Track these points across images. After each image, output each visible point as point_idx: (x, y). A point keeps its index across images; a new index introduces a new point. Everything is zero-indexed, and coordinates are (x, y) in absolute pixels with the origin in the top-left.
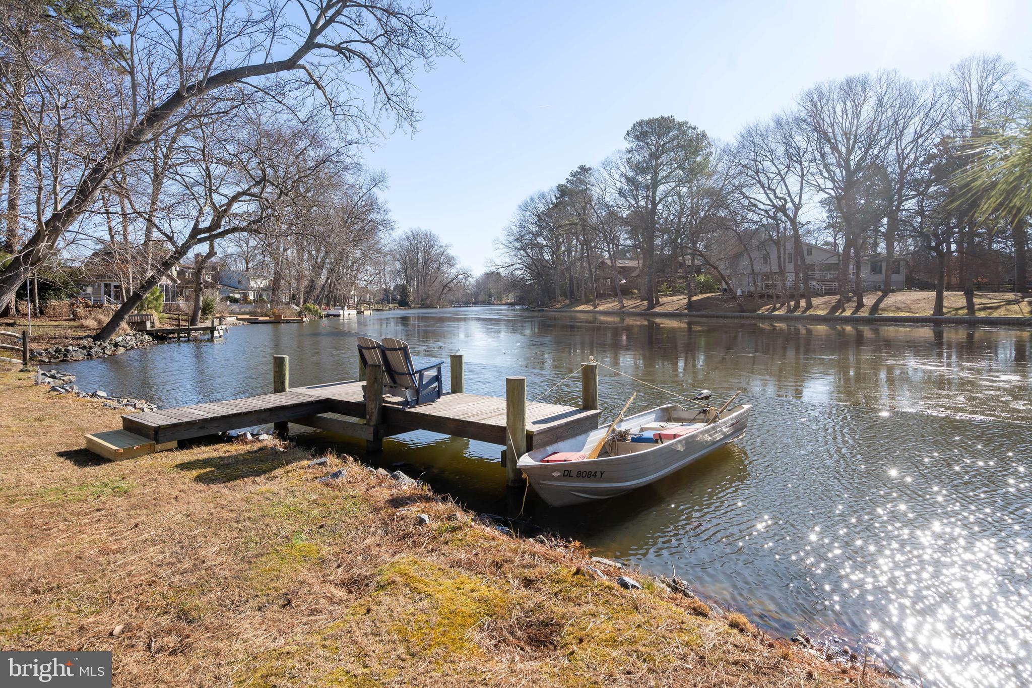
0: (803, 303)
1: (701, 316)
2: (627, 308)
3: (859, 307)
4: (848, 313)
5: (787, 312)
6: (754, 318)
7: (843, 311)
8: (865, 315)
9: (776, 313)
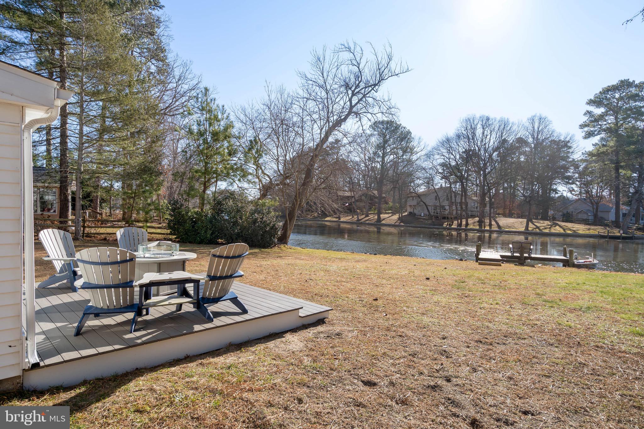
2: (362, 221)
3: (490, 225)
4: (487, 228)
5: (458, 226)
6: (442, 229)
7: (485, 227)
8: (497, 229)
9: (452, 227)
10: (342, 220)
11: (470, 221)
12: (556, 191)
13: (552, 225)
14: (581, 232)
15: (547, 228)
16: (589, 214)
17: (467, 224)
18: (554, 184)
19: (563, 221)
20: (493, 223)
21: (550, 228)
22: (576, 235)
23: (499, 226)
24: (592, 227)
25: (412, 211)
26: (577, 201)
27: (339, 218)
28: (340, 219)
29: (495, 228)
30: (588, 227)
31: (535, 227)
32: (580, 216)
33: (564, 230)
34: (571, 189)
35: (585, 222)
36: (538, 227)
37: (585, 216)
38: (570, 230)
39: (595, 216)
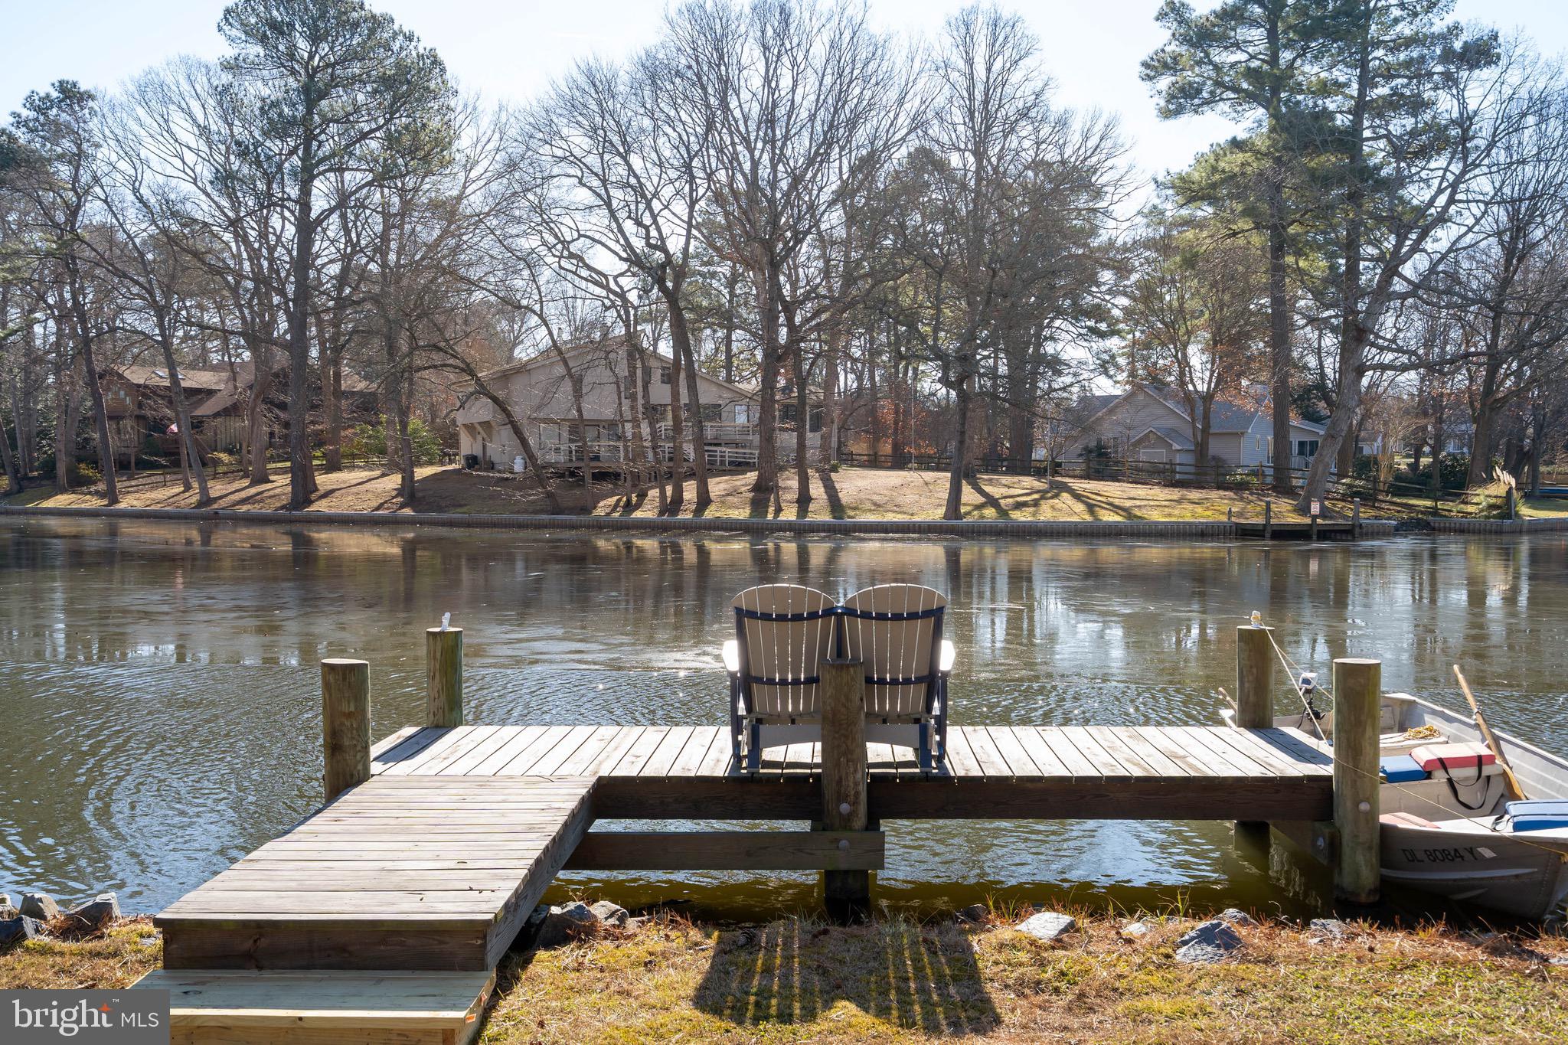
0: (690, 490)
1: (451, 524)
2: (222, 503)
3: (804, 500)
4: (790, 514)
5: (661, 513)
6: (588, 527)
7: (779, 510)
8: (826, 517)
9: (638, 514)
10: (126, 503)
11: (717, 486)
12: (1056, 364)
13: (1046, 492)
14: (1156, 516)
15: (1025, 504)
16: (1176, 446)
17: (704, 501)
18: (1046, 339)
19: (1087, 476)
20: (817, 489)
21: (1036, 504)
22: (1137, 531)
23: (836, 505)
24: (1195, 495)
25: (477, 451)
26: (1128, 398)
27: (112, 497)
28: (114, 501)
29: (818, 512)
30: (1176, 493)
31: (981, 500)
32: (1143, 455)
33: (1091, 508)
34: (1106, 357)
35: (1166, 475)
36: (992, 502)
37: (1160, 455)
38: (1116, 508)
39: (1201, 450)
